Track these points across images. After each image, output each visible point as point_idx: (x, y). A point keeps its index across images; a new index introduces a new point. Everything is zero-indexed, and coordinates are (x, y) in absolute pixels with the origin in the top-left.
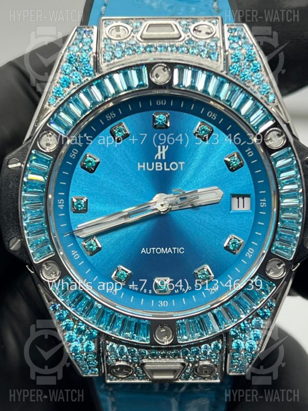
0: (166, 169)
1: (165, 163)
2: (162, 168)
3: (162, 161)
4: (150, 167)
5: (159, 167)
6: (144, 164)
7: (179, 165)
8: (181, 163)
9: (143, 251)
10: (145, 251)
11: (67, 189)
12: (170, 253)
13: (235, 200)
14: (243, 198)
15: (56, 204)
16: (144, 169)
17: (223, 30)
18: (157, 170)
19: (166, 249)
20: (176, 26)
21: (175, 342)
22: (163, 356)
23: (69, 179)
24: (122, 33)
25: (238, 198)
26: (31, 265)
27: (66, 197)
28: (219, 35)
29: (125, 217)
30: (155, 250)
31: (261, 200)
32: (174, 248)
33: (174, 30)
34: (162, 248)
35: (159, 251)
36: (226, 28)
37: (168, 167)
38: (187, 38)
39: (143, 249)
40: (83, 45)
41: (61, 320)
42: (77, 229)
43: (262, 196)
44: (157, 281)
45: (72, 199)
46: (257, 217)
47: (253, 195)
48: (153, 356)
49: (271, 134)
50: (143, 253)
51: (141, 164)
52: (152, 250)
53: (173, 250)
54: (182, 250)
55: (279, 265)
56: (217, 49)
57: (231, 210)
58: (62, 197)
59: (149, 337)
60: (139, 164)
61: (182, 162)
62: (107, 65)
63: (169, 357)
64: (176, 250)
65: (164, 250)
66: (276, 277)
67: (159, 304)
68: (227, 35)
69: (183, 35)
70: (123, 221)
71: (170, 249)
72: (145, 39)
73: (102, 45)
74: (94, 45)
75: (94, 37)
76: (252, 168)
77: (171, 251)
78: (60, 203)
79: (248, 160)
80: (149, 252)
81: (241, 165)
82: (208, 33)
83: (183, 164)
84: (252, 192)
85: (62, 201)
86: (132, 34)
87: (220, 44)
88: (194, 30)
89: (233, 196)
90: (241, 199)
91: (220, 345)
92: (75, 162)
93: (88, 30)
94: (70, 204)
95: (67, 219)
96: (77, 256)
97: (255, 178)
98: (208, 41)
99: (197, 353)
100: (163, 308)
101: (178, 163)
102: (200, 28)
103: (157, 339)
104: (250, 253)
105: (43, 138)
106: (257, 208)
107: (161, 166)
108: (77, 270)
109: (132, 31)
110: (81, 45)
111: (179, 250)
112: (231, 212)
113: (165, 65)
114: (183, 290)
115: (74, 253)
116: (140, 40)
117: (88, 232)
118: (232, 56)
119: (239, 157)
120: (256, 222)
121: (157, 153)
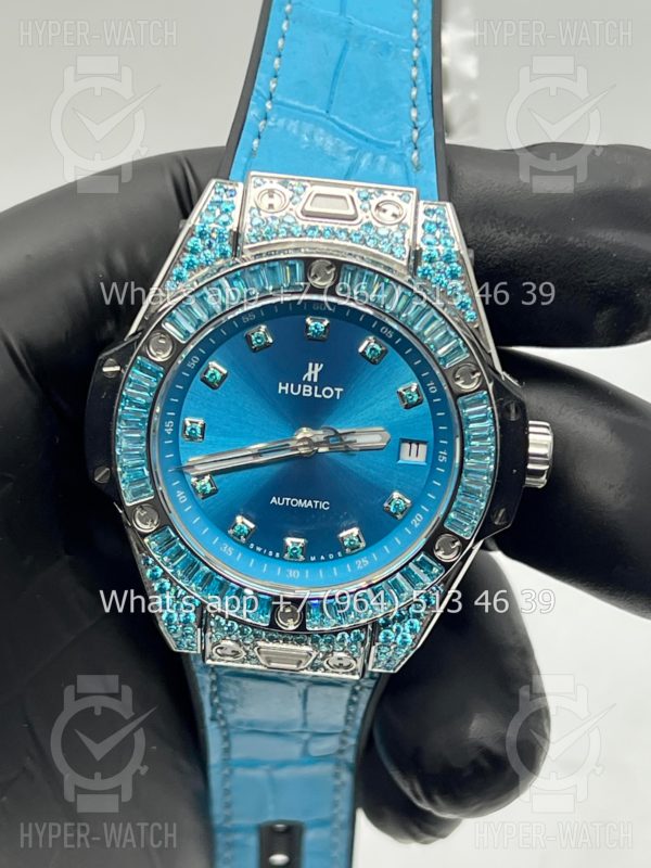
0: (316, 395)
1: (316, 388)
2: (311, 394)
3: (312, 384)
4: (295, 390)
5: (307, 391)
6: (287, 385)
7: (335, 392)
8: (339, 390)
11: (178, 408)
13: (407, 446)
14: (418, 445)
15: (162, 427)
16: (287, 393)
17: (416, 213)
18: (304, 394)
20: (352, 199)
21: (302, 627)
22: (285, 641)
23: (182, 395)
24: (276, 201)
25: (411, 444)
26: (121, 504)
27: (177, 420)
28: (409, 220)
29: (255, 455)
31: (441, 452)
32: (316, 502)
33: (348, 208)
36: (422, 207)
37: (319, 393)
38: (365, 221)
40: (222, 213)
41: (155, 578)
42: (186, 464)
43: (443, 447)
44: (289, 541)
45: (184, 422)
46: (433, 474)
47: (432, 443)
48: (271, 639)
51: (284, 385)
53: (314, 504)
54: (326, 506)
55: (453, 543)
56: (403, 243)
57: (399, 459)
58: (171, 418)
59: (268, 616)
60: (281, 384)
61: (339, 387)
62: (250, 249)
63: (293, 643)
66: (446, 558)
67: (288, 573)
68: (422, 218)
69: (361, 215)
70: (250, 460)
72: (307, 216)
73: (247, 219)
74: (235, 214)
75: (237, 200)
76: (434, 408)
78: (168, 426)
79: (430, 397)
81: (419, 402)
82: (394, 215)
83: (341, 392)
84: (430, 435)
85: (170, 424)
86: (291, 206)
87: (409, 234)
88: (378, 207)
89: (404, 441)
90: (414, 446)
91: (363, 636)
92: (194, 373)
93: (230, 187)
94: (181, 426)
95: (175, 448)
96: (184, 499)
97: (437, 422)
98: (394, 228)
99: (331, 642)
100: (292, 581)
101: (333, 389)
102: (384, 207)
103: (280, 622)
104: (417, 520)
106: (433, 457)
107: (310, 391)
108: (182, 517)
109: (291, 199)
110: (218, 212)
111: (322, 506)
112: (400, 462)
113: (329, 263)
114: (322, 558)
115: (180, 494)
116: (301, 216)
117: (201, 469)
118: (424, 254)
119: (417, 391)
120: (430, 479)
121: (307, 371)
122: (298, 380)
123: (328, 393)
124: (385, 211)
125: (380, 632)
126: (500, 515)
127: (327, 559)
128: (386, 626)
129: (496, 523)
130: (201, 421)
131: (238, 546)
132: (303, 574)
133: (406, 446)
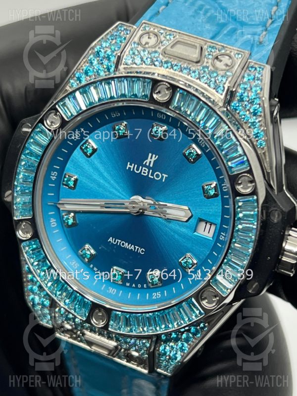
0: (150, 176)
1: (151, 171)
2: (146, 174)
3: (149, 168)
4: (137, 169)
5: (145, 172)
6: (133, 165)
7: (162, 177)
8: (165, 176)
9: (110, 239)
10: (111, 240)
11: (63, 165)
12: (132, 249)
14: (211, 225)
15: (48, 174)
16: (132, 170)
18: (142, 174)
19: (130, 245)
23: (67, 157)
24: (152, 41)
25: (206, 223)
27: (61, 172)
28: (235, 70)
29: (102, 207)
30: (120, 242)
31: (222, 233)
32: (137, 247)
33: (196, 53)
34: (127, 244)
35: (123, 244)
36: (248, 64)
37: (152, 175)
38: (206, 64)
39: (111, 238)
40: (116, 42)
43: (224, 230)
45: (65, 175)
46: (215, 248)
47: (218, 226)
49: (243, 178)
50: (110, 241)
51: (131, 165)
52: (118, 242)
53: (135, 248)
54: (142, 251)
55: (214, 297)
57: (195, 231)
58: (56, 170)
59: (87, 314)
60: (129, 163)
61: (166, 174)
62: (124, 68)
64: (138, 249)
65: (128, 245)
66: (207, 306)
67: (109, 290)
68: (244, 72)
69: (204, 60)
70: (98, 209)
71: (133, 246)
72: (167, 54)
73: (128, 48)
75: (129, 37)
77: (133, 249)
78: (53, 175)
79: (223, 193)
80: (115, 242)
81: (216, 196)
82: (227, 65)
83: (166, 177)
84: (219, 220)
85: (55, 174)
86: (159, 46)
87: (231, 79)
88: (217, 58)
89: (201, 220)
90: (208, 226)
92: (76, 144)
93: (128, 28)
94: (63, 177)
95: (57, 190)
96: (54, 224)
97: (224, 211)
98: (221, 73)
100: (110, 296)
101: (162, 174)
102: (221, 59)
103: (93, 320)
105: (51, 116)
106: (217, 235)
107: (146, 172)
109: (161, 42)
110: (114, 42)
111: (140, 251)
112: (195, 233)
113: (169, 86)
114: (134, 285)
115: (53, 220)
116: (164, 54)
117: (68, 207)
118: (238, 94)
119: (215, 188)
120: (212, 250)
121: (147, 159)
122: (140, 163)
123: (157, 176)
124: (221, 61)
125: (161, 345)
126: (254, 286)
127: (136, 287)
128: (166, 342)
129: (250, 291)
130: (75, 177)
131: (82, 263)
132: (118, 292)
133: (203, 224)
